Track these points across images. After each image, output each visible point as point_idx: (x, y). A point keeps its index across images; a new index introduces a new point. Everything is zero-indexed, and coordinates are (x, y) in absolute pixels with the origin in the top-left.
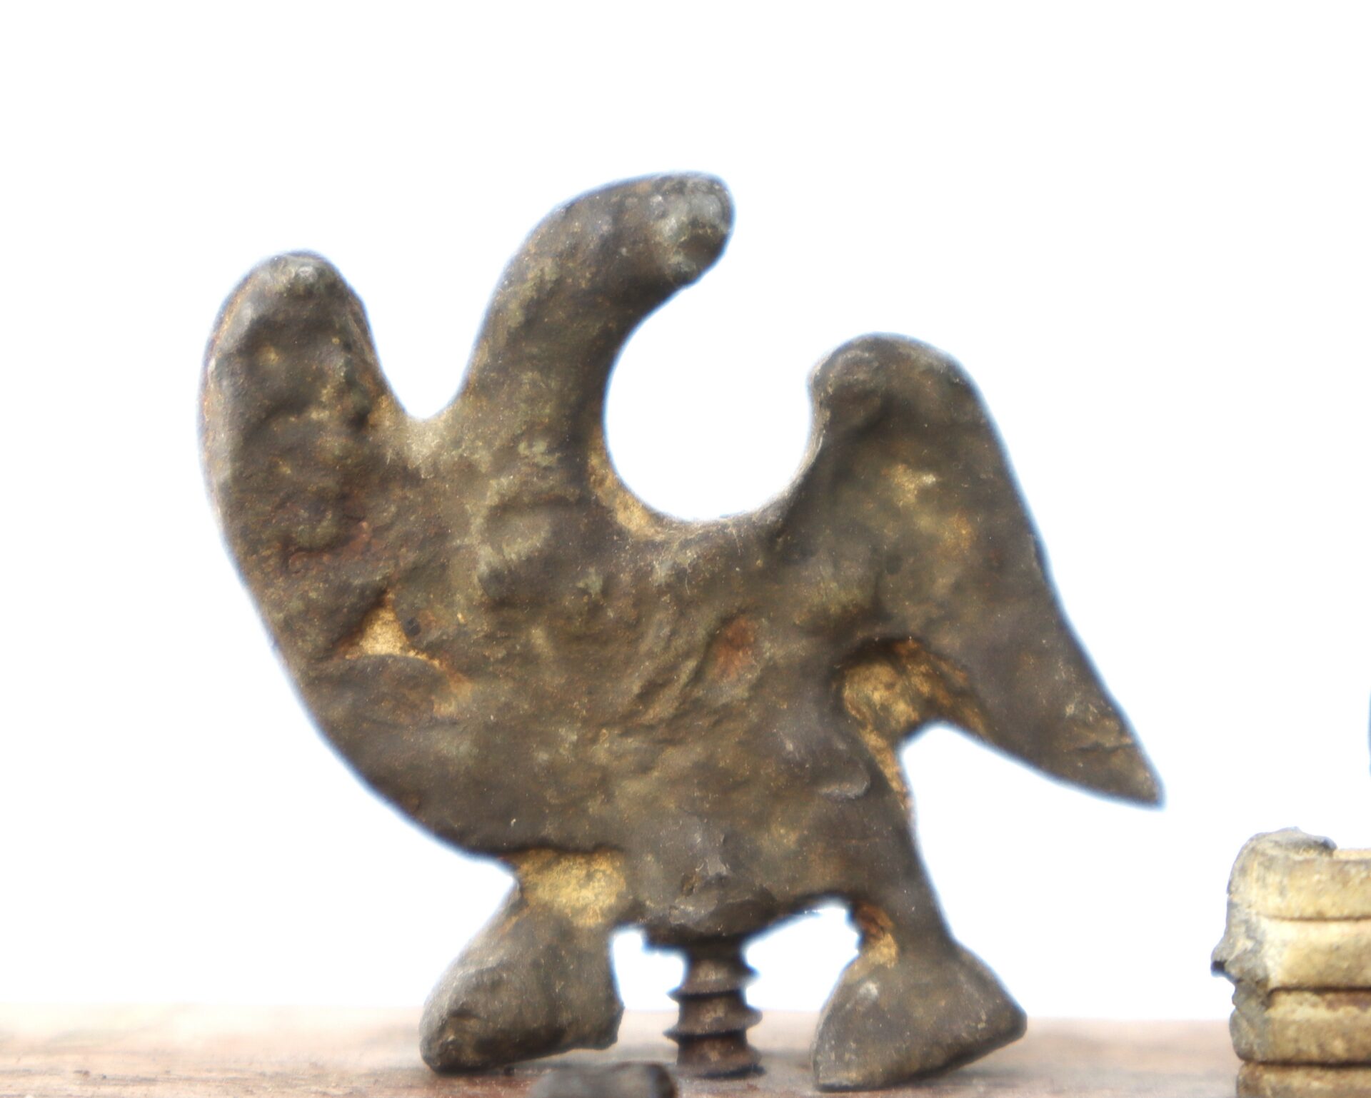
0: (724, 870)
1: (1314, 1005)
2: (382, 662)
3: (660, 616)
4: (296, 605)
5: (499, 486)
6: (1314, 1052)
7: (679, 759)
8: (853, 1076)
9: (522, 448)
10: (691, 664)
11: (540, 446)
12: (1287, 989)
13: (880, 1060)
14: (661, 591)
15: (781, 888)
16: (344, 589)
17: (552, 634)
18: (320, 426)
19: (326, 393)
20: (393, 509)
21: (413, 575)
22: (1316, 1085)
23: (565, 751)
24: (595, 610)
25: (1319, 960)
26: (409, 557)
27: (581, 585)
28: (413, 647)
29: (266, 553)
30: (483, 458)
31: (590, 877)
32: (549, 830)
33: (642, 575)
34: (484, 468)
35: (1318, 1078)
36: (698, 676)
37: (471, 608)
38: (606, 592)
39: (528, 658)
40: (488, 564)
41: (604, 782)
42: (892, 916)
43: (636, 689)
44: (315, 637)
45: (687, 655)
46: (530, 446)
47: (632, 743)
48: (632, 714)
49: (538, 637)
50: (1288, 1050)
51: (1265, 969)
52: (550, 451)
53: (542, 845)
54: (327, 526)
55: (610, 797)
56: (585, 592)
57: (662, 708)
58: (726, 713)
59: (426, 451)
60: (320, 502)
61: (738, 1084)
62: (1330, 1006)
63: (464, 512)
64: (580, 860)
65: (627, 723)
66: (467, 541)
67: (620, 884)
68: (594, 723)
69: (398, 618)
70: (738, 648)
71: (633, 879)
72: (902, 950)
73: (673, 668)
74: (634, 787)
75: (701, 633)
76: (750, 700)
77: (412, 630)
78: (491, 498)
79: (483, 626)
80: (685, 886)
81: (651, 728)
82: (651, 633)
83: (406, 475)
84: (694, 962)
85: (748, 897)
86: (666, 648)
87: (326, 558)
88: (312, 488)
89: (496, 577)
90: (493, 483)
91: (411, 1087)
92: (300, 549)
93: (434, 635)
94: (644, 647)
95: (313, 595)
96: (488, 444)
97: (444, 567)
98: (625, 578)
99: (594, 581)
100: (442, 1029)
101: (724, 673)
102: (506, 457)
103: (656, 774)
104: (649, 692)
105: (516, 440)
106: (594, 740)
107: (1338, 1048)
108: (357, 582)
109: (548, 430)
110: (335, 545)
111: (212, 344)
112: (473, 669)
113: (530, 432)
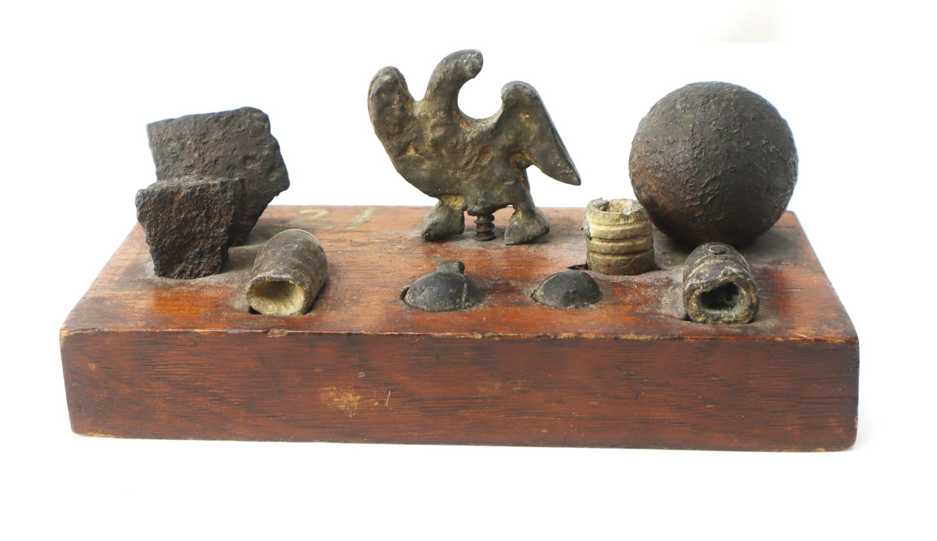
0: (484, 200)
1: (599, 241)
2: (410, 157)
3: (469, 148)
4: (391, 146)
5: (433, 121)
6: (598, 251)
7: (475, 177)
8: (512, 242)
9: (438, 113)
10: (476, 157)
11: (442, 113)
12: (594, 238)
13: (518, 238)
14: (469, 143)
15: (496, 202)
16: (401, 142)
17: (446, 151)
18: (395, 109)
19: (395, 102)
20: (411, 125)
21: (416, 139)
22: (599, 257)
23: (450, 174)
24: (455, 147)
25: (600, 233)
26: (414, 136)
27: (452, 142)
28: (417, 153)
29: (384, 135)
30: (430, 115)
31: (456, 199)
32: (447, 191)
33: (465, 139)
34: (430, 117)
35: (599, 256)
36: (477, 160)
37: (428, 146)
38: (457, 143)
39: (441, 156)
40: (432, 138)
41: (459, 181)
42: (520, 208)
43: (464, 162)
44: (395, 153)
45: (475, 156)
46: (440, 113)
47: (464, 173)
48: (464, 167)
49: (443, 151)
50: (594, 250)
51: (590, 233)
52: (444, 114)
53: (446, 194)
54: (397, 130)
55: (460, 184)
56: (453, 143)
57: (470, 166)
58: (484, 167)
59: (418, 113)
60: (395, 125)
61: (489, 242)
62: (602, 242)
63: (426, 126)
64: (454, 196)
65: (463, 169)
66: (427, 132)
67: (463, 201)
68: (456, 169)
69: (413, 147)
70: (487, 153)
71: (466, 201)
72: (523, 215)
73: (472, 158)
74: (465, 182)
75: (478, 151)
76: (489, 164)
77: (416, 150)
78: (432, 124)
79: (431, 150)
80: (476, 204)
81: (468, 170)
82: (467, 151)
83: (414, 118)
84: (479, 217)
85: (489, 205)
86: (471, 154)
87: (397, 136)
88: (393, 122)
89: (433, 140)
90: (432, 120)
91: (419, 245)
92: (391, 134)
93: (421, 151)
94: (466, 154)
95: (395, 144)
96: (431, 112)
97: (422, 137)
98: (461, 140)
99: (454, 141)
100: (426, 232)
101: (483, 159)
102: (434, 115)
103: (469, 179)
104: (467, 164)
105: (437, 111)
106: (456, 172)
107: (603, 250)
108: (404, 141)
109: (443, 109)
110: (399, 133)
111: (370, 91)
112: (429, 159)
113: (439, 110)
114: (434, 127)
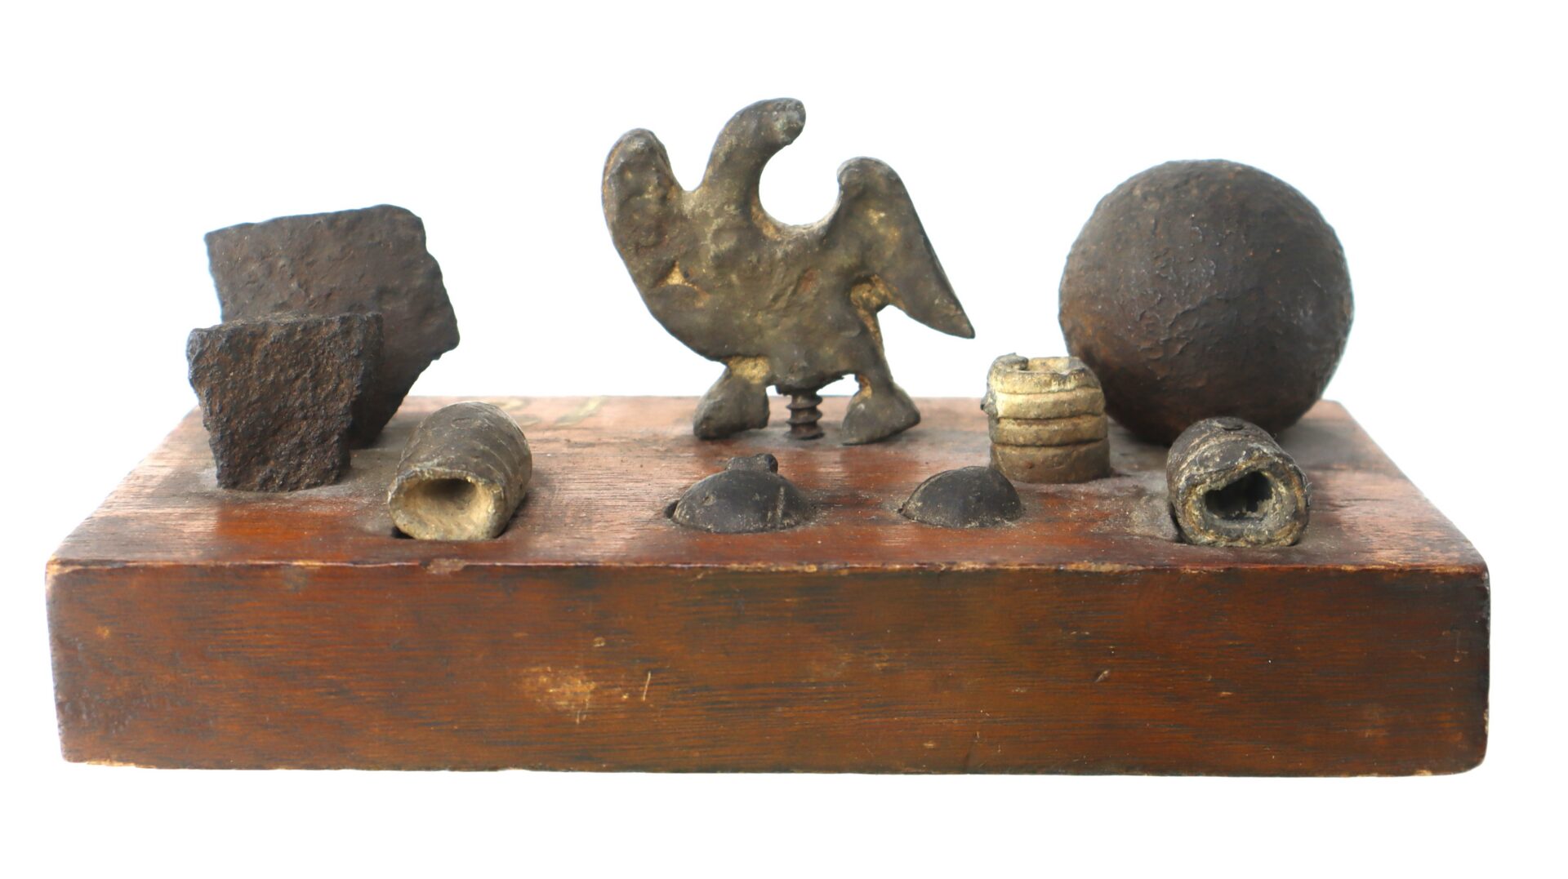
0: (805, 364)
1: (1013, 424)
2: (675, 286)
3: (779, 270)
4: (641, 267)
5: (717, 223)
6: (1013, 441)
7: (789, 322)
8: (854, 440)
9: (726, 207)
10: (792, 288)
11: (733, 207)
12: (1005, 418)
13: (865, 434)
14: (780, 261)
15: (831, 371)
16: (659, 261)
17: (739, 277)
18: (649, 200)
19: (651, 189)
20: (677, 230)
21: (686, 255)
22: (1013, 452)
23: (745, 320)
24: (755, 268)
25: (1015, 408)
26: (684, 249)
27: (749, 259)
28: (687, 281)
29: (630, 248)
30: (711, 212)
31: (756, 365)
32: (739, 349)
33: (772, 255)
34: (712, 215)
35: (1015, 450)
36: (794, 292)
37: (708, 268)
38: (759, 261)
39: (730, 285)
40: (714, 251)
41: (760, 331)
42: (869, 380)
43: (771, 297)
44: (648, 280)
45: (790, 285)
46: (729, 207)
47: (770, 316)
48: (769, 306)
49: (734, 277)
50: (1004, 439)
51: (997, 410)
52: (736, 209)
53: (737, 355)
54: (652, 239)
55: (762, 337)
56: (751, 261)
57: (781, 304)
58: (804, 306)
59: (690, 208)
60: (649, 231)
61: (813, 442)
62: (1019, 425)
63: (704, 231)
64: (752, 359)
65: (768, 309)
66: (706, 242)
67: (767, 368)
68: (755, 310)
69: (681, 271)
70: (810, 281)
71: (772, 367)
72: (873, 392)
73: (785, 289)
74: (771, 333)
75: (795, 276)
76: (814, 300)
77: (686, 275)
78: (714, 227)
79: (713, 274)
80: (791, 371)
81: (777, 311)
82: (776, 277)
83: (682, 218)
84: (795, 398)
85: (814, 374)
86: (782, 282)
87: (653, 250)
88: (646, 224)
89: (716, 257)
90: (715, 221)
91: (689, 446)
92: (643, 246)
93: (693, 278)
94: (774, 282)
95: (648, 264)
96: (713, 206)
97: (697, 253)
98: (766, 256)
99: (754, 258)
100: (701, 423)
101: (804, 290)
102: (719, 213)
103: (779, 328)
104: (776, 299)
105: (723, 204)
106: (756, 315)
107: (1021, 440)
108: (665, 258)
109: (735, 201)
110: (655, 245)
111: (606, 169)
112: (709, 290)
113: (728, 203)
114: (718, 233)
